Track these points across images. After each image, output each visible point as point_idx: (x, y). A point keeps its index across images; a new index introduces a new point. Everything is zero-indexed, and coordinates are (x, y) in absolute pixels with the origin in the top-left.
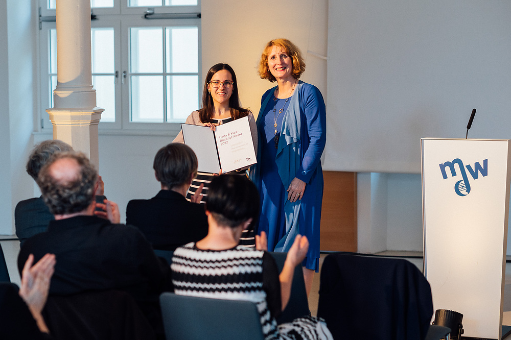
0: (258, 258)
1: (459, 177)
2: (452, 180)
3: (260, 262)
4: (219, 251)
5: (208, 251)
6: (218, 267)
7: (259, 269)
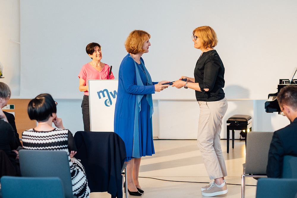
0: (66, 134)
1: (107, 97)
2: (103, 99)
3: (67, 136)
4: (48, 132)
5: (42, 132)
6: (47, 139)
7: (67, 139)
